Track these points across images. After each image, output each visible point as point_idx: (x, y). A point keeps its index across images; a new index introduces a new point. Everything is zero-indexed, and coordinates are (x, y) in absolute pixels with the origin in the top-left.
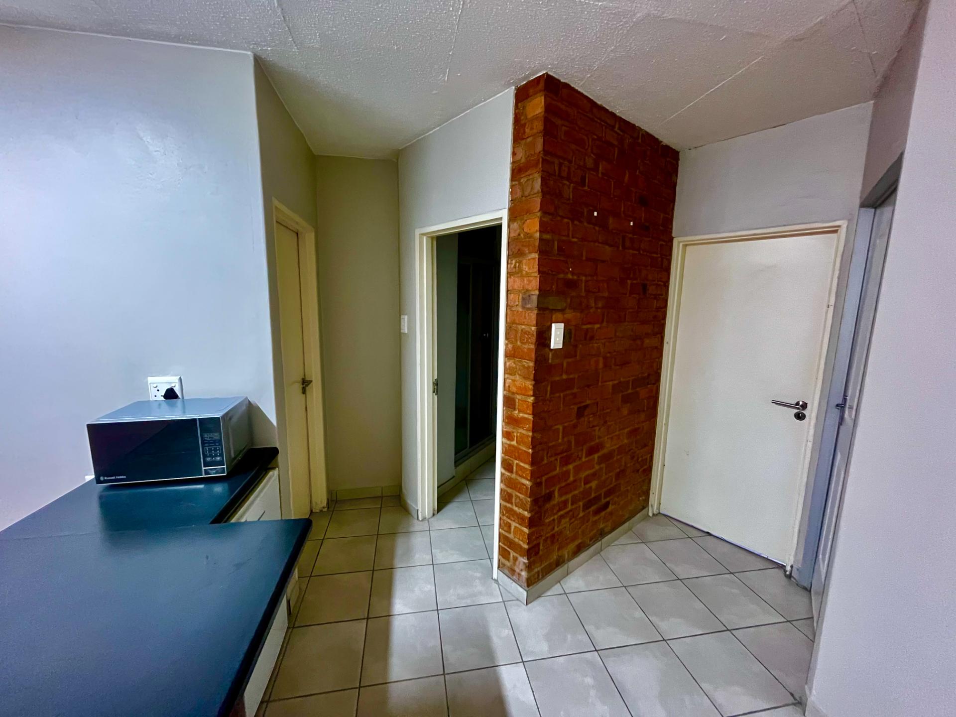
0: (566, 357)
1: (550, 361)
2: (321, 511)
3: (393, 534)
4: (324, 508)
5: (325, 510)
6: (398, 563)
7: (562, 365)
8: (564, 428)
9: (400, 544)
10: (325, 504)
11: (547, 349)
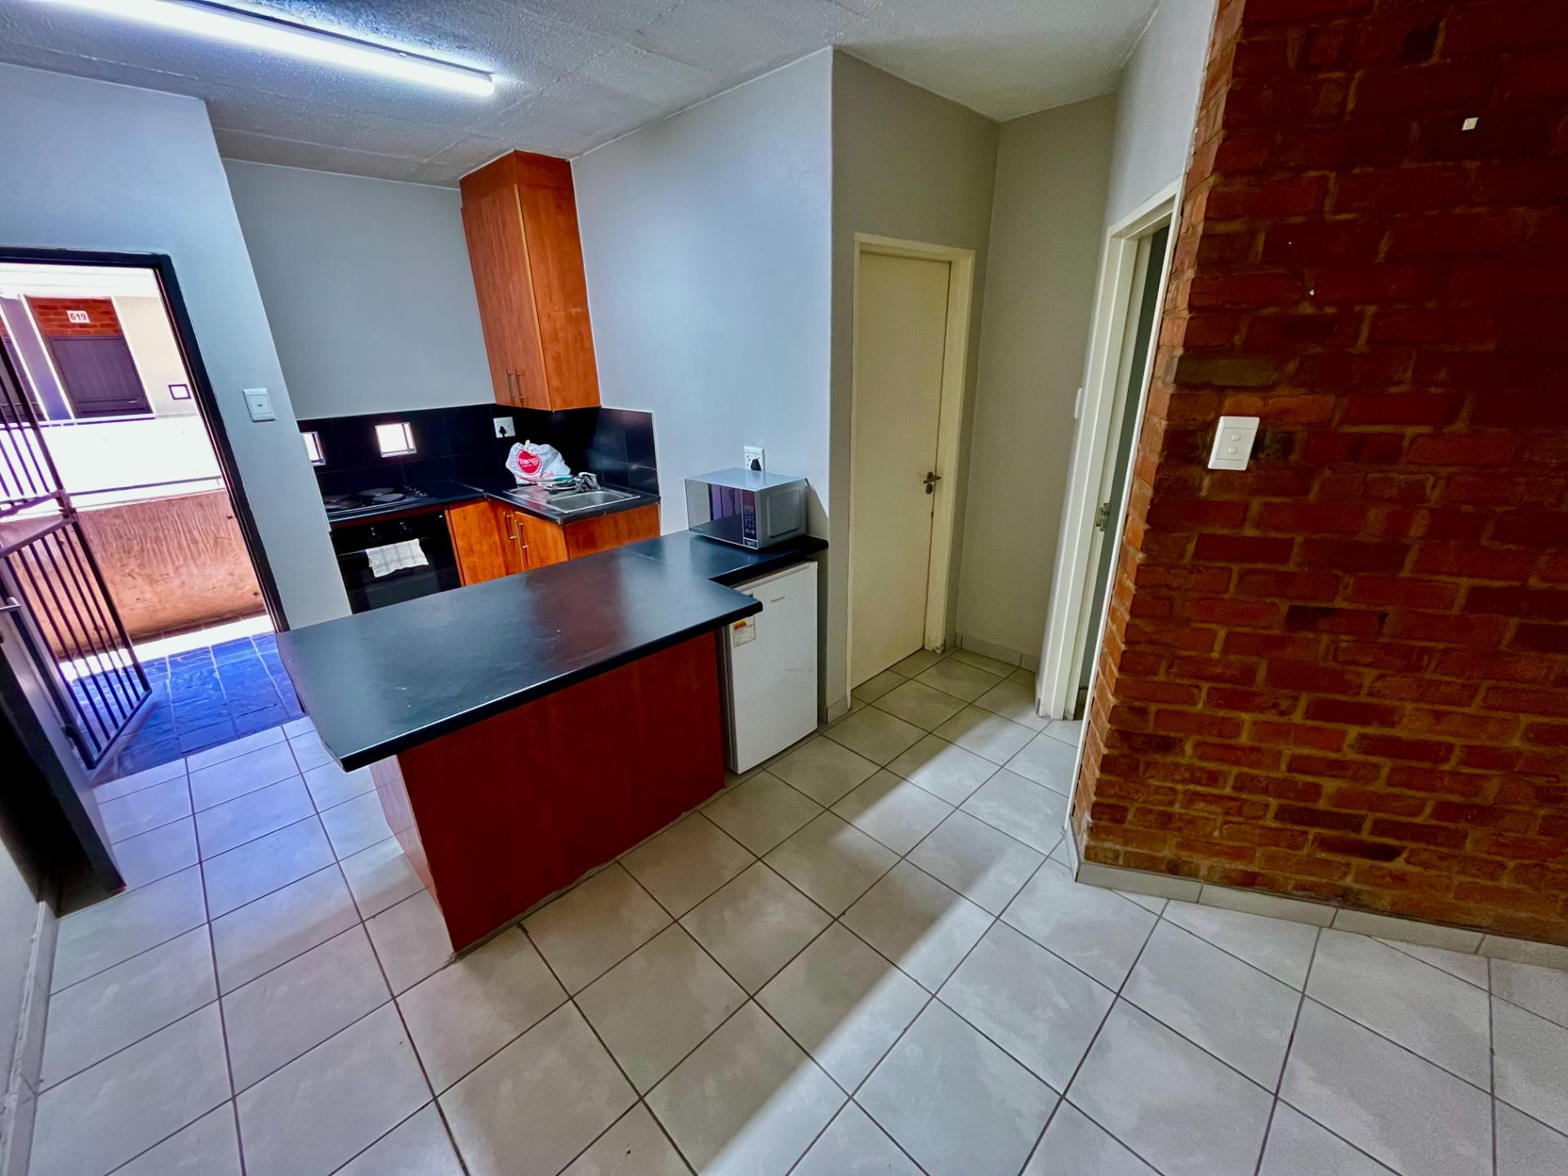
0: (1259, 491)
1: (1203, 493)
2: (934, 651)
3: (987, 712)
4: (937, 648)
5: (939, 652)
6: (963, 742)
7: (1247, 506)
8: (1229, 636)
9: (987, 726)
10: (939, 643)
11: (1195, 470)
